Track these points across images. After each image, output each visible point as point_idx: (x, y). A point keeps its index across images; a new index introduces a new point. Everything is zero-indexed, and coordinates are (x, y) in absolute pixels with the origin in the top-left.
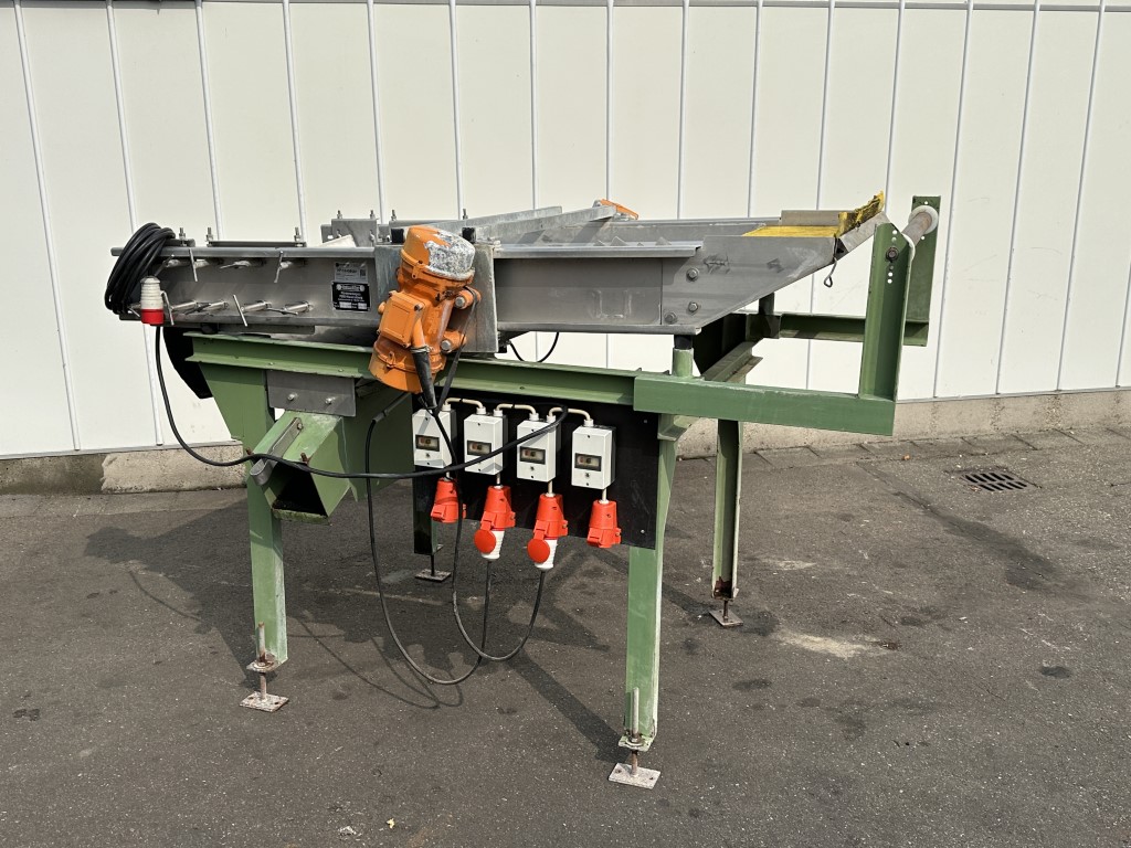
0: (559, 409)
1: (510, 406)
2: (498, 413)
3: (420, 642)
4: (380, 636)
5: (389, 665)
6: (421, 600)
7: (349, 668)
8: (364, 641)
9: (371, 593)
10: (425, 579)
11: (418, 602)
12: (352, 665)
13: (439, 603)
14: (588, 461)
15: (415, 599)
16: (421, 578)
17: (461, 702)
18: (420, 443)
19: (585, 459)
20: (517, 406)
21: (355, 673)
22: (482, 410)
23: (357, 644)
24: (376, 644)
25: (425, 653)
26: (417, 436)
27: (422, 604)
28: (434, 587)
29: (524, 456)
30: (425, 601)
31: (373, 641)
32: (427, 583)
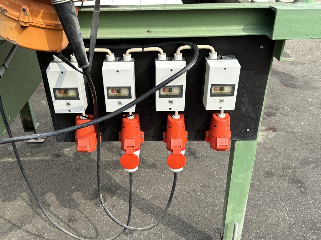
0: (187, 47)
1: (140, 50)
2: (128, 57)
3: (51, 190)
4: (23, 192)
5: (39, 214)
6: (37, 158)
7: (15, 225)
8: (15, 199)
9: (5, 160)
10: (33, 143)
11: (36, 160)
12: (14, 221)
13: (49, 158)
14: (222, 89)
15: (33, 158)
16: (30, 143)
17: (97, 232)
18: (58, 94)
19: (218, 88)
20: (146, 49)
21: (19, 228)
22: (111, 56)
23: (11, 203)
24: (24, 199)
25: (57, 198)
26: (55, 89)
27: (39, 161)
28: (40, 147)
29: (162, 93)
30: (40, 158)
31: (20, 196)
32: (35, 144)
